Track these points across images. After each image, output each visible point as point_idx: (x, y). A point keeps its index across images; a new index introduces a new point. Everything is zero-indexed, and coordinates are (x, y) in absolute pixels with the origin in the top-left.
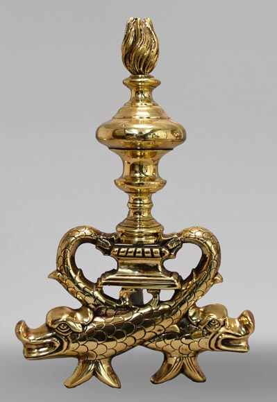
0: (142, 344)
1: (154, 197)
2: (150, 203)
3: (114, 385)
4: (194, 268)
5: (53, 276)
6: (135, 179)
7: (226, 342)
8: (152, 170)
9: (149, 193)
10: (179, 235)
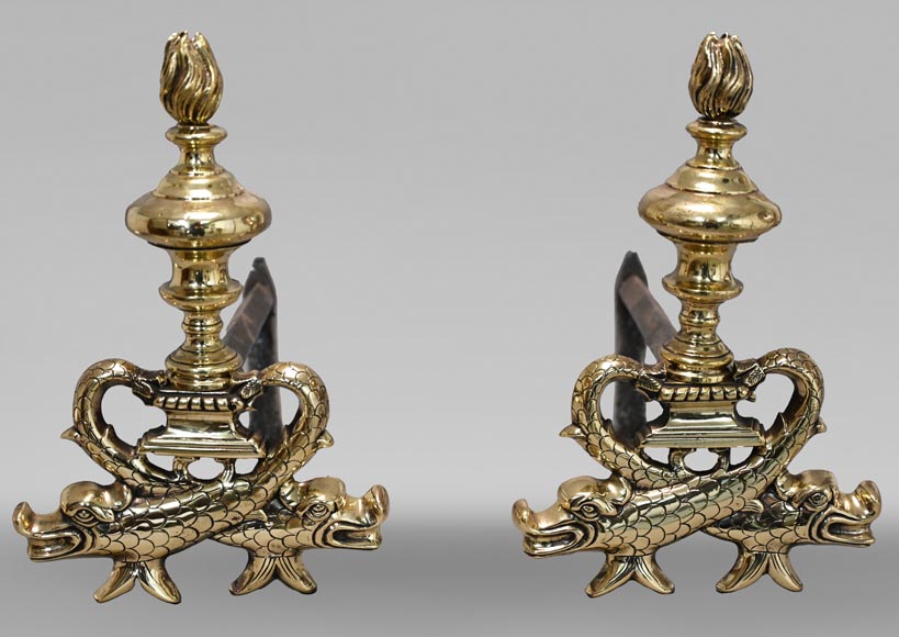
0: (703, 529)
1: (722, 309)
2: (717, 317)
3: (662, 590)
4: (782, 411)
5: (566, 432)
6: (693, 284)
7: (834, 528)
8: (723, 273)
9: (714, 304)
10: (761, 361)
